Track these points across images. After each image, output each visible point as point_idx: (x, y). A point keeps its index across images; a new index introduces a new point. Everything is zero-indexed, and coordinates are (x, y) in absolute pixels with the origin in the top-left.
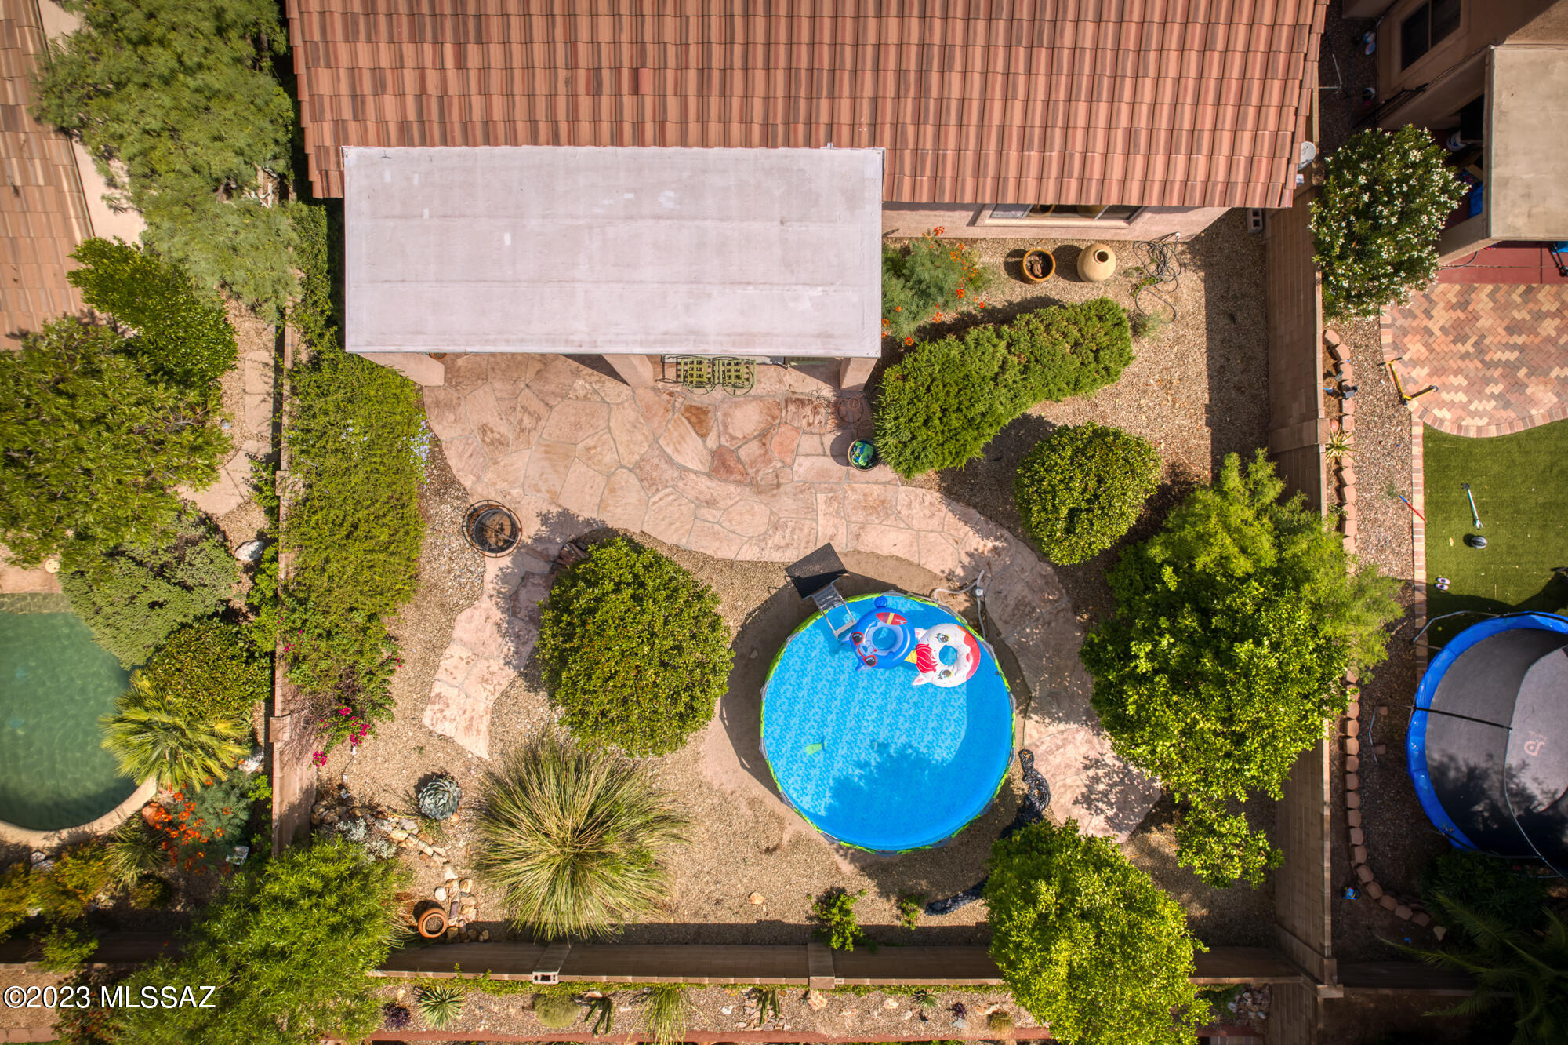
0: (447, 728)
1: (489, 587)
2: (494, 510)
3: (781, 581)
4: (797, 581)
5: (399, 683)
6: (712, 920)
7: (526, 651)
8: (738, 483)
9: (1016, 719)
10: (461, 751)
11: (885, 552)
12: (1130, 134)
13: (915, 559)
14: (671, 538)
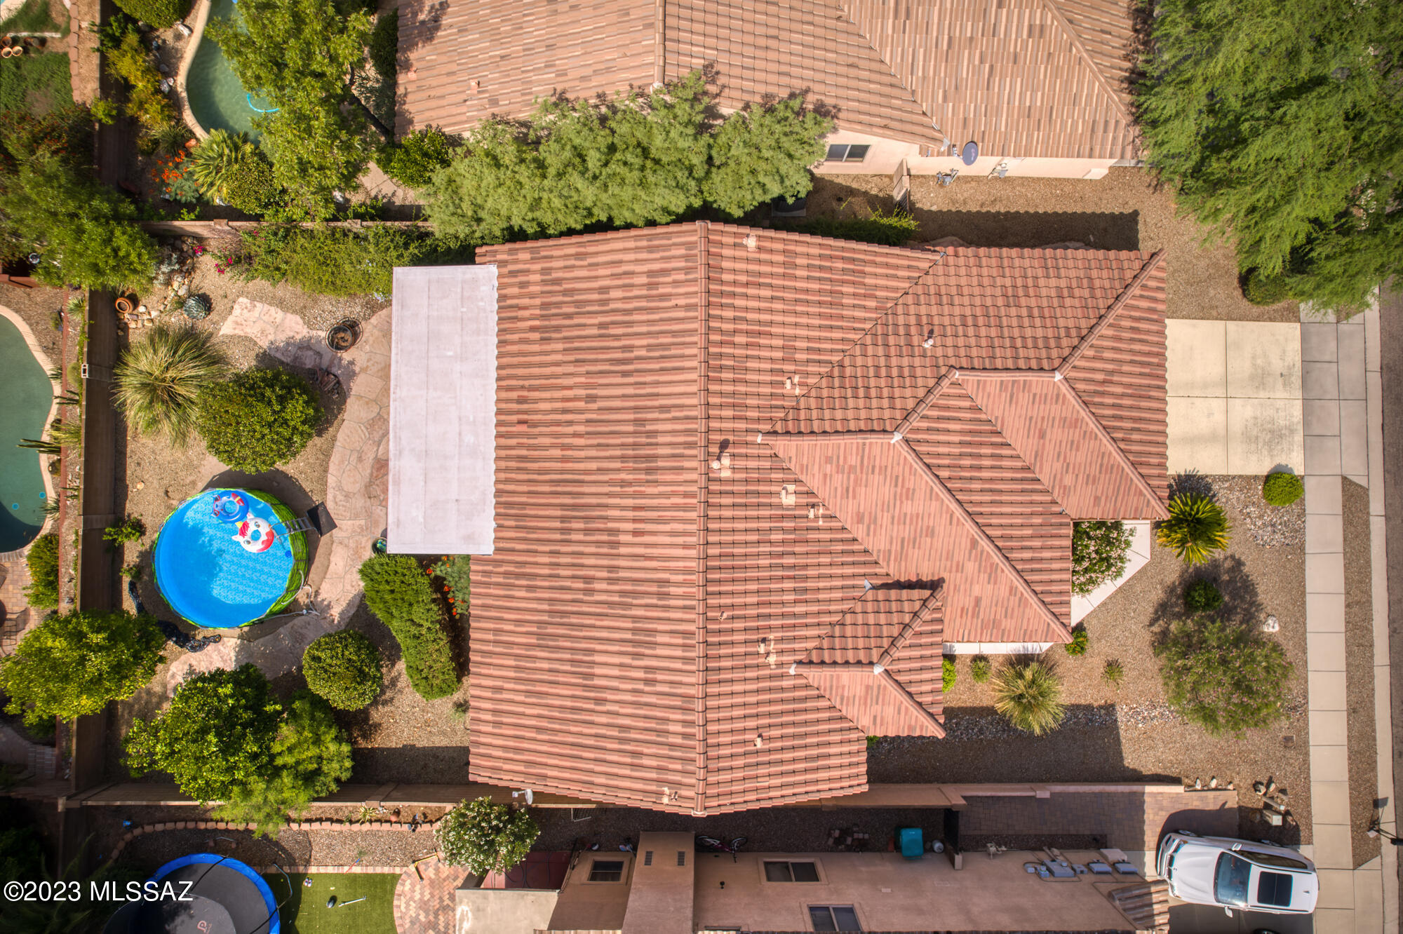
0: (237, 310)
1: (314, 333)
2: (356, 336)
3: (317, 499)
4: (317, 507)
5: (260, 284)
6: (129, 461)
7: (278, 355)
8: (371, 474)
9: (237, 631)
10: (224, 319)
11: (332, 559)
12: (500, 689)
13: (328, 576)
14: (340, 436)
